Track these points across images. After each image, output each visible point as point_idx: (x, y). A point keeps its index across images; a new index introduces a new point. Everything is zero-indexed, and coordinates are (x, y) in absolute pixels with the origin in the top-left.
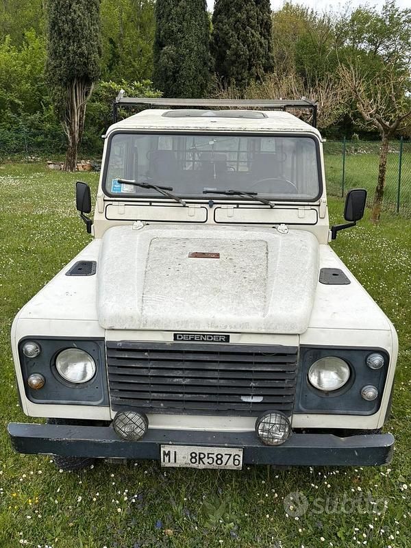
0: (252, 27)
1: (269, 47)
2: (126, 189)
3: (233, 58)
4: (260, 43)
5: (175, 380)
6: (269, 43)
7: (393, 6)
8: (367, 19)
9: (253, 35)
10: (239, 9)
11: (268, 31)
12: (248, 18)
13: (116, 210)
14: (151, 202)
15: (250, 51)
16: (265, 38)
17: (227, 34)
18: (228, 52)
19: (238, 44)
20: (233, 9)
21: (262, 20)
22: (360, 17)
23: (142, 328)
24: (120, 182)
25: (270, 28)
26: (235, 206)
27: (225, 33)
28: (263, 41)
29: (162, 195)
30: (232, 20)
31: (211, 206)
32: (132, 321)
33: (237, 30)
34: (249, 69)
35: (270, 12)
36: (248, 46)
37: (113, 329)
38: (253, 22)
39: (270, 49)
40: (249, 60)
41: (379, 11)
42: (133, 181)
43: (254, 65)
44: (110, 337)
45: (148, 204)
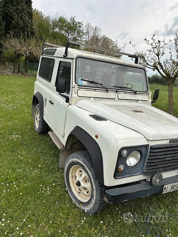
0: (25, 14)
1: (32, 24)
2: (85, 83)
3: (16, 25)
4: (28, 21)
5: (168, 158)
6: (32, 22)
7: (74, 19)
8: (65, 22)
9: (25, 17)
10: (18, 4)
11: (31, 17)
12: (23, 9)
13: (82, 92)
14: (95, 89)
15: (24, 24)
16: (30, 20)
17: (12, 14)
18: (13, 22)
19: (18, 19)
20: (15, 3)
21: (29, 12)
22: (62, 20)
23: (162, 139)
24: (82, 80)
25: (32, 16)
26: (124, 93)
27: (11, 13)
28: (30, 21)
29: (96, 86)
30: (14, 8)
31: (116, 93)
32: (159, 136)
33: (17, 13)
34: (24, 32)
35: (32, 9)
36: (23, 22)
37: (154, 140)
38: (25, 12)
39: (32, 25)
40: (24, 28)
41: (69, 20)
42: (87, 80)
43: (26, 31)
44: (151, 144)
45: (94, 90)
